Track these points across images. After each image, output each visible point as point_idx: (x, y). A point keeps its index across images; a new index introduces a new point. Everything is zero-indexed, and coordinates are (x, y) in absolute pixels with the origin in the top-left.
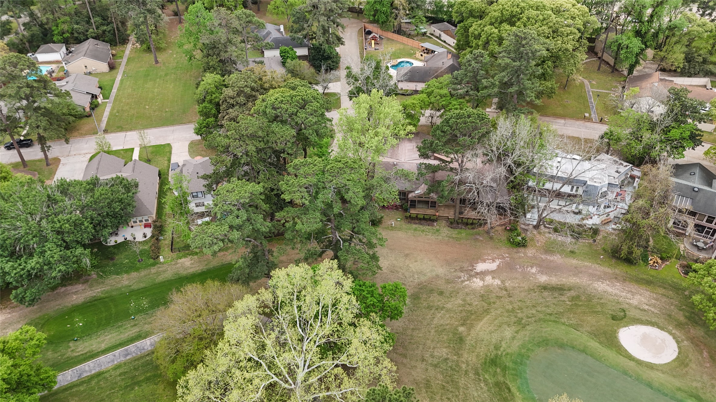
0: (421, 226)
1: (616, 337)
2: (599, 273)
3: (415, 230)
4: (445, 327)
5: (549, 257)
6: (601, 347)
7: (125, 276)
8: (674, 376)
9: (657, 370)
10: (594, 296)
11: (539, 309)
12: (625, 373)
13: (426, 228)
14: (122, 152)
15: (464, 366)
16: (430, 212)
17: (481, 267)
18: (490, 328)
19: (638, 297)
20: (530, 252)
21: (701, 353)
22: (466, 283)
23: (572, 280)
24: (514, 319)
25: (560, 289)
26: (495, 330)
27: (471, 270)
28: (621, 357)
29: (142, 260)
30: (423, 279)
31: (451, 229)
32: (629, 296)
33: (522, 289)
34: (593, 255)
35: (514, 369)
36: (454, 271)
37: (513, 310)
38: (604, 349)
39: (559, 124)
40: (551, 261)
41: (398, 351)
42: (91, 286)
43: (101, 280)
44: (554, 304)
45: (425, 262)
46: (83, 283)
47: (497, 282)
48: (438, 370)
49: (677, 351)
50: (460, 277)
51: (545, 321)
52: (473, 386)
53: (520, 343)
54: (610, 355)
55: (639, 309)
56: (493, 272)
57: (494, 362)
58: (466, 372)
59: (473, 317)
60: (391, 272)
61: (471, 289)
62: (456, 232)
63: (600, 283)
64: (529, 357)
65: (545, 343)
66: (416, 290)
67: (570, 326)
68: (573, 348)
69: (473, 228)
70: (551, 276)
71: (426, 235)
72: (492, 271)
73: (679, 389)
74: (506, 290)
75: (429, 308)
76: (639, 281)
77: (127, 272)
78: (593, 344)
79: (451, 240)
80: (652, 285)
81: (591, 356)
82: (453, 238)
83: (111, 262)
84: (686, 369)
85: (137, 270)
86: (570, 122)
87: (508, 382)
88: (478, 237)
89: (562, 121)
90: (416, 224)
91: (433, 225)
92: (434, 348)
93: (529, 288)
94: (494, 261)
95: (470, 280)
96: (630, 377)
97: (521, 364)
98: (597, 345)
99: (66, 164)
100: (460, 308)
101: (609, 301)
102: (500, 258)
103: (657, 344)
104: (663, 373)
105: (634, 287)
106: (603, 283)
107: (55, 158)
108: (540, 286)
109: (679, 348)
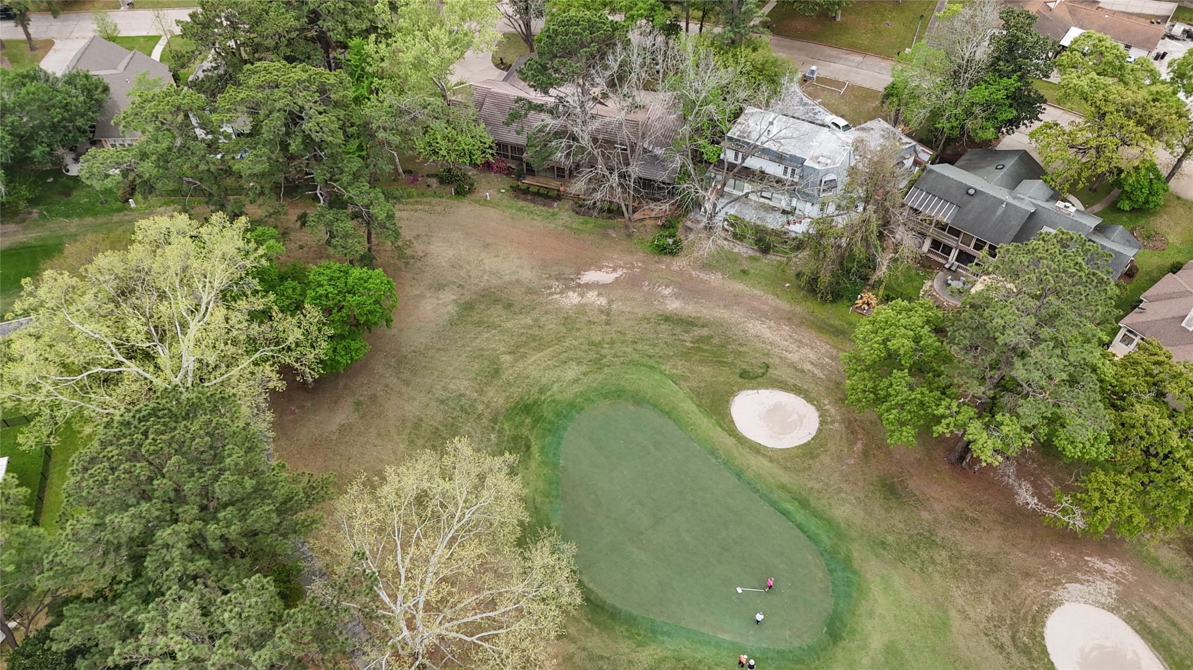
0: (532, 205)
1: (728, 402)
2: (766, 308)
3: (520, 210)
4: (484, 353)
5: (703, 276)
6: (697, 411)
7: (76, 220)
8: (786, 468)
9: (764, 455)
10: (734, 340)
11: (639, 347)
12: (713, 452)
13: (539, 209)
14: (142, 40)
15: (480, 407)
16: (554, 184)
17: (590, 276)
18: (549, 363)
19: (806, 351)
20: (678, 263)
21: (852, 444)
22: (555, 296)
23: (719, 313)
24: (593, 355)
25: (688, 323)
26: (555, 366)
27: (573, 280)
28: (720, 429)
29: (106, 201)
30: (495, 282)
31: (574, 214)
32: (793, 347)
33: (632, 316)
34: (774, 282)
35: (550, 423)
36: (547, 278)
37: (599, 345)
38: (700, 415)
39: (850, 63)
40: (702, 281)
41: (402, 376)
42: (26, 229)
43: (41, 222)
44: (666, 343)
45: (510, 259)
46: (17, 223)
47: (603, 301)
48: (442, 407)
49: (814, 434)
50: (550, 288)
51: (636, 364)
52: (478, 435)
53: (581, 389)
54: (705, 424)
55: (795, 367)
56: (605, 286)
57: (527, 408)
58: (480, 416)
59: (534, 344)
60: (453, 266)
61: (556, 306)
62: (581, 220)
63: (758, 323)
64: (582, 409)
65: (617, 394)
66: (474, 297)
67: (671, 377)
68: (655, 406)
69: (609, 218)
70: (688, 304)
71: (532, 219)
72: (603, 285)
73: (783, 487)
74: (608, 314)
75: (479, 324)
76: (823, 328)
77: (80, 216)
78: (688, 406)
79: (566, 231)
80: (841, 336)
81: (674, 421)
82: (571, 228)
83: (66, 199)
84: (811, 462)
85: (95, 214)
86: (871, 60)
87: (532, 438)
88: (610, 232)
89: (858, 58)
90: (527, 200)
91: (550, 206)
92: (453, 378)
93: (645, 315)
94: (615, 270)
95: (563, 293)
96: (717, 458)
97: (565, 417)
98: (694, 407)
99: (59, 50)
100: (523, 331)
101: (755, 350)
102: (626, 268)
103: (789, 420)
104: (771, 460)
105: (807, 335)
106: (763, 322)
107: (48, 40)
108: (660, 315)
109: (820, 431)
